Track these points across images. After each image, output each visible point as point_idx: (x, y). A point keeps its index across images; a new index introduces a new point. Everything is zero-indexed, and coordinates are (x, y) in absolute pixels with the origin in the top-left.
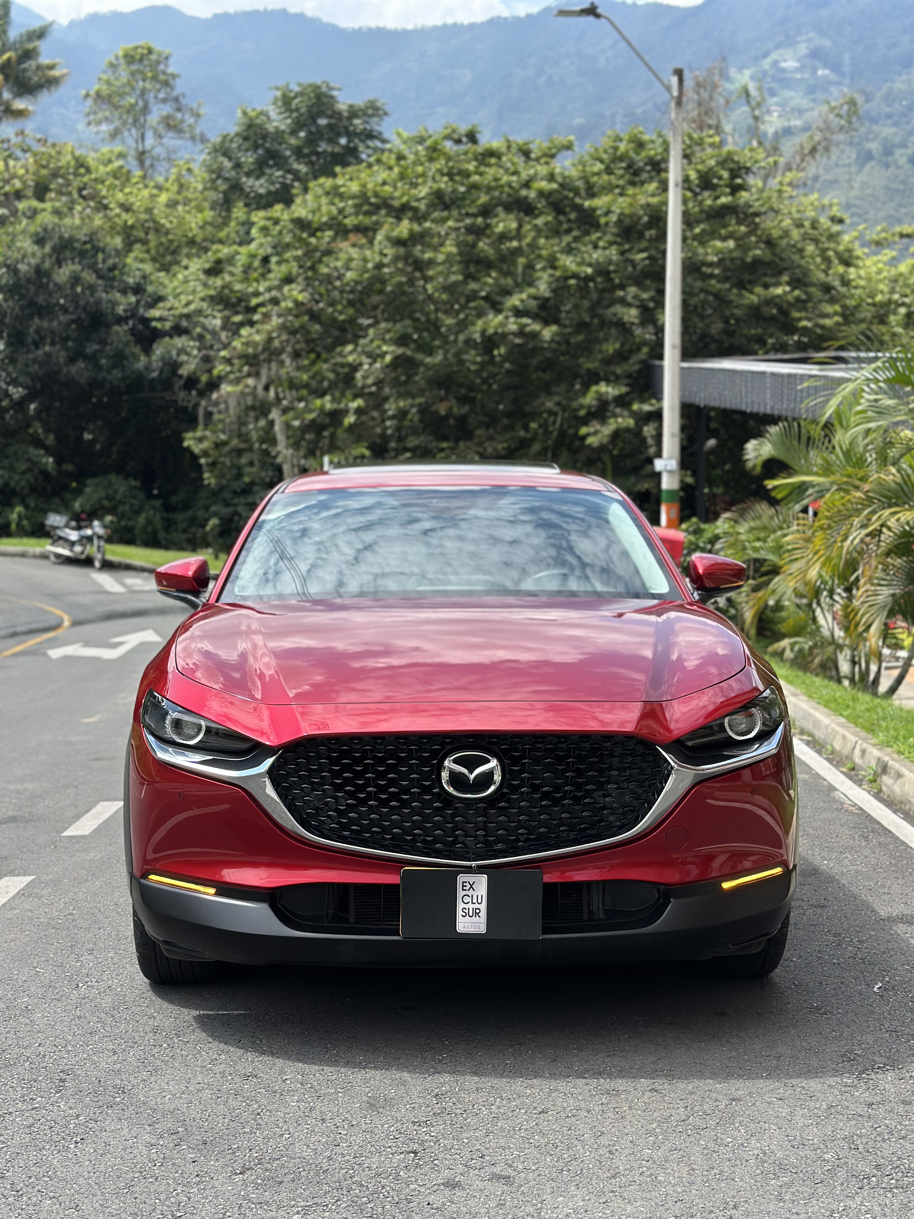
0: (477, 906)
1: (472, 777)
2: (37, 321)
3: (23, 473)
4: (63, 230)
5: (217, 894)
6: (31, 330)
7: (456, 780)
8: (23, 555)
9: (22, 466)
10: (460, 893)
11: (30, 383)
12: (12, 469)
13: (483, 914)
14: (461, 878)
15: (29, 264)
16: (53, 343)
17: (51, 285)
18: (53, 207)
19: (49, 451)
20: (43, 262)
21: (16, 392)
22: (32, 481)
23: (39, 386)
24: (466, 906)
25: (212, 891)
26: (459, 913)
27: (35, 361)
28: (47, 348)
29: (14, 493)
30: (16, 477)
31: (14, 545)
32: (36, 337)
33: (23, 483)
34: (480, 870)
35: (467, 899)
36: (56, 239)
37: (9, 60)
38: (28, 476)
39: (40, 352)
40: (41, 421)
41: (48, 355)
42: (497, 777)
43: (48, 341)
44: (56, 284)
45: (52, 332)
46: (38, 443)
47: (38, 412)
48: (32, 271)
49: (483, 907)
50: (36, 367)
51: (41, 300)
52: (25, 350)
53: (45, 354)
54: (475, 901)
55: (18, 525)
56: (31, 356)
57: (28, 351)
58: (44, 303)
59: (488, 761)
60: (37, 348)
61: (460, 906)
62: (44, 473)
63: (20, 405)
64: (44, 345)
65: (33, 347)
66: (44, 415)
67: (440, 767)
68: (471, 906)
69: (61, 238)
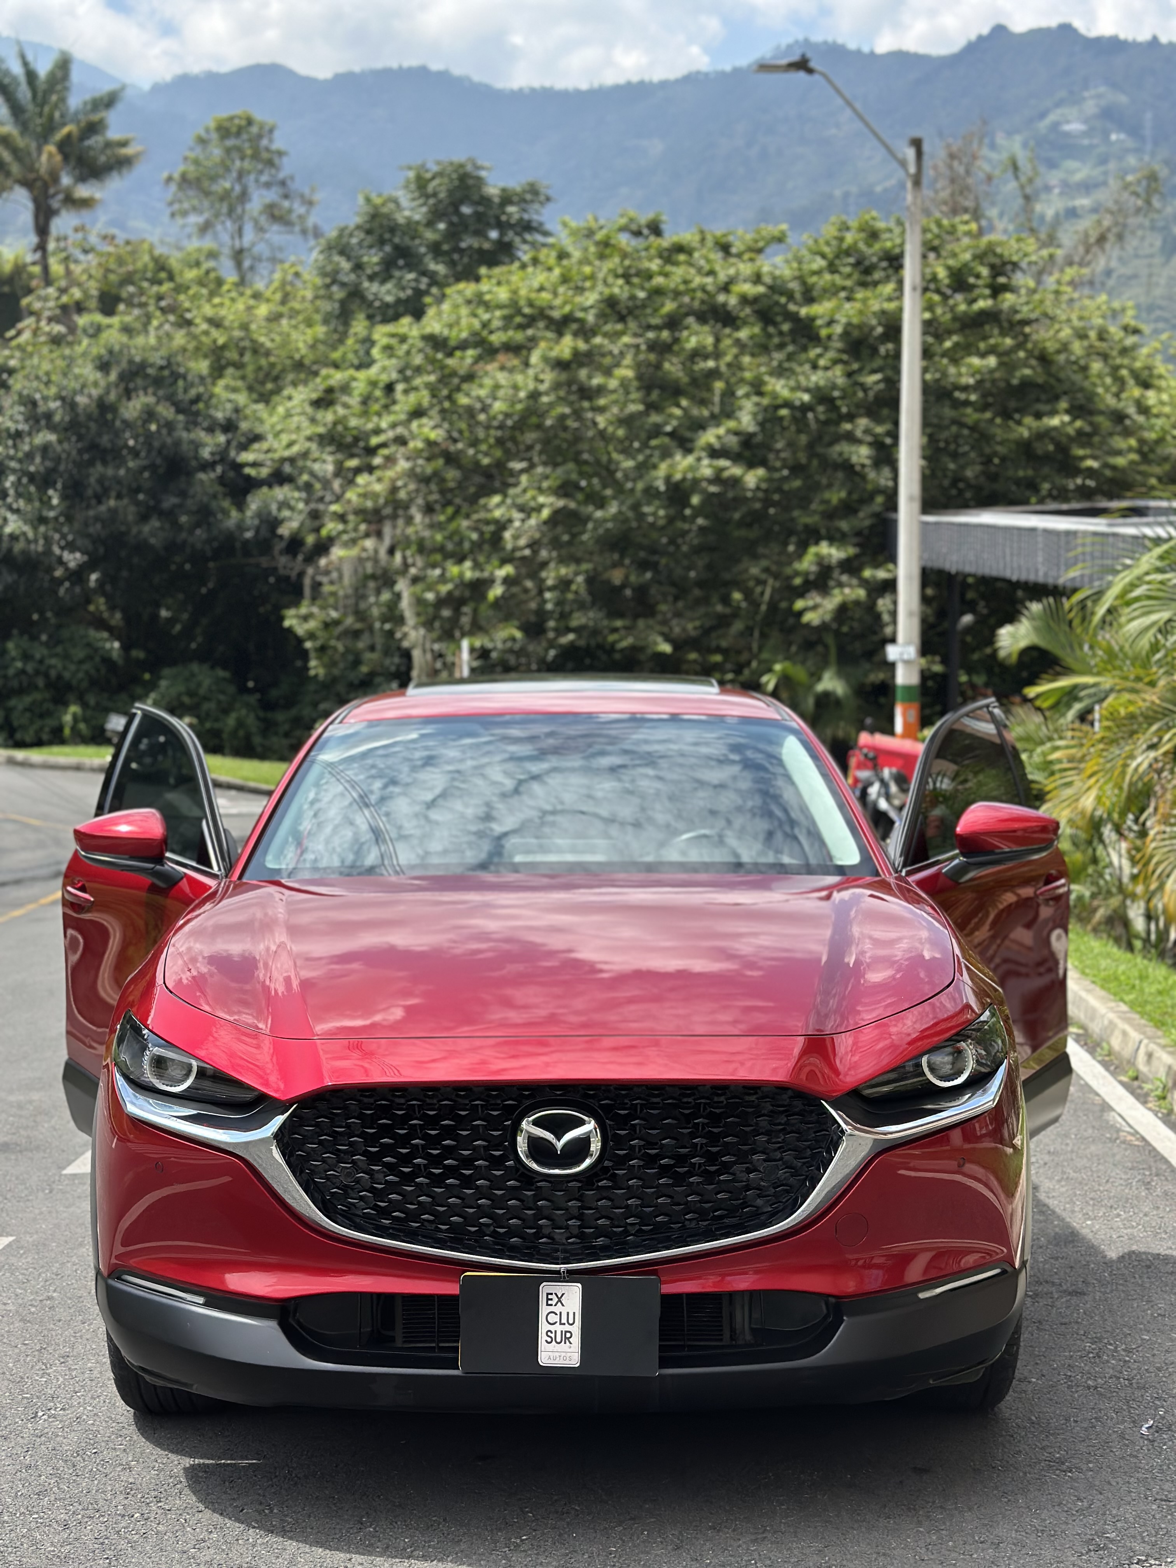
0: (567, 1327)
1: (559, 1145)
2: (99, 468)
3: (81, 662)
4: (133, 351)
5: (206, 1305)
6: (92, 480)
7: (538, 1148)
8: (78, 768)
9: (79, 653)
10: (544, 1310)
11: (90, 547)
12: (66, 657)
13: (576, 1340)
14: (545, 1288)
15: (90, 396)
16: (119, 497)
17: (118, 423)
18: (121, 322)
19: (114, 633)
20: (108, 392)
21: (73, 559)
22: (93, 672)
23: (101, 550)
24: (552, 1328)
25: (201, 1300)
26: (543, 1338)
27: (97, 519)
28: (112, 503)
29: (69, 687)
30: (73, 667)
31: (67, 755)
32: (98, 489)
33: (81, 675)
34: (572, 1276)
35: (552, 1318)
36: (124, 364)
37: (69, 136)
38: (86, 666)
39: (103, 508)
40: (104, 594)
41: (113, 512)
42: (596, 1146)
43: (113, 494)
44: (124, 422)
45: (119, 482)
46: (100, 624)
47: (100, 583)
48: (94, 405)
49: (576, 1330)
50: (99, 526)
51: (105, 440)
52: (84, 505)
53: (110, 510)
54: (564, 1320)
55: (73, 729)
56: (91, 513)
57: (88, 507)
58: (109, 446)
59: (582, 1123)
60: (99, 502)
61: (543, 1327)
62: (107, 660)
63: (78, 576)
64: (109, 498)
65: (93, 502)
66: (108, 588)
67: (516, 1129)
68: (558, 1328)
69: (131, 362)
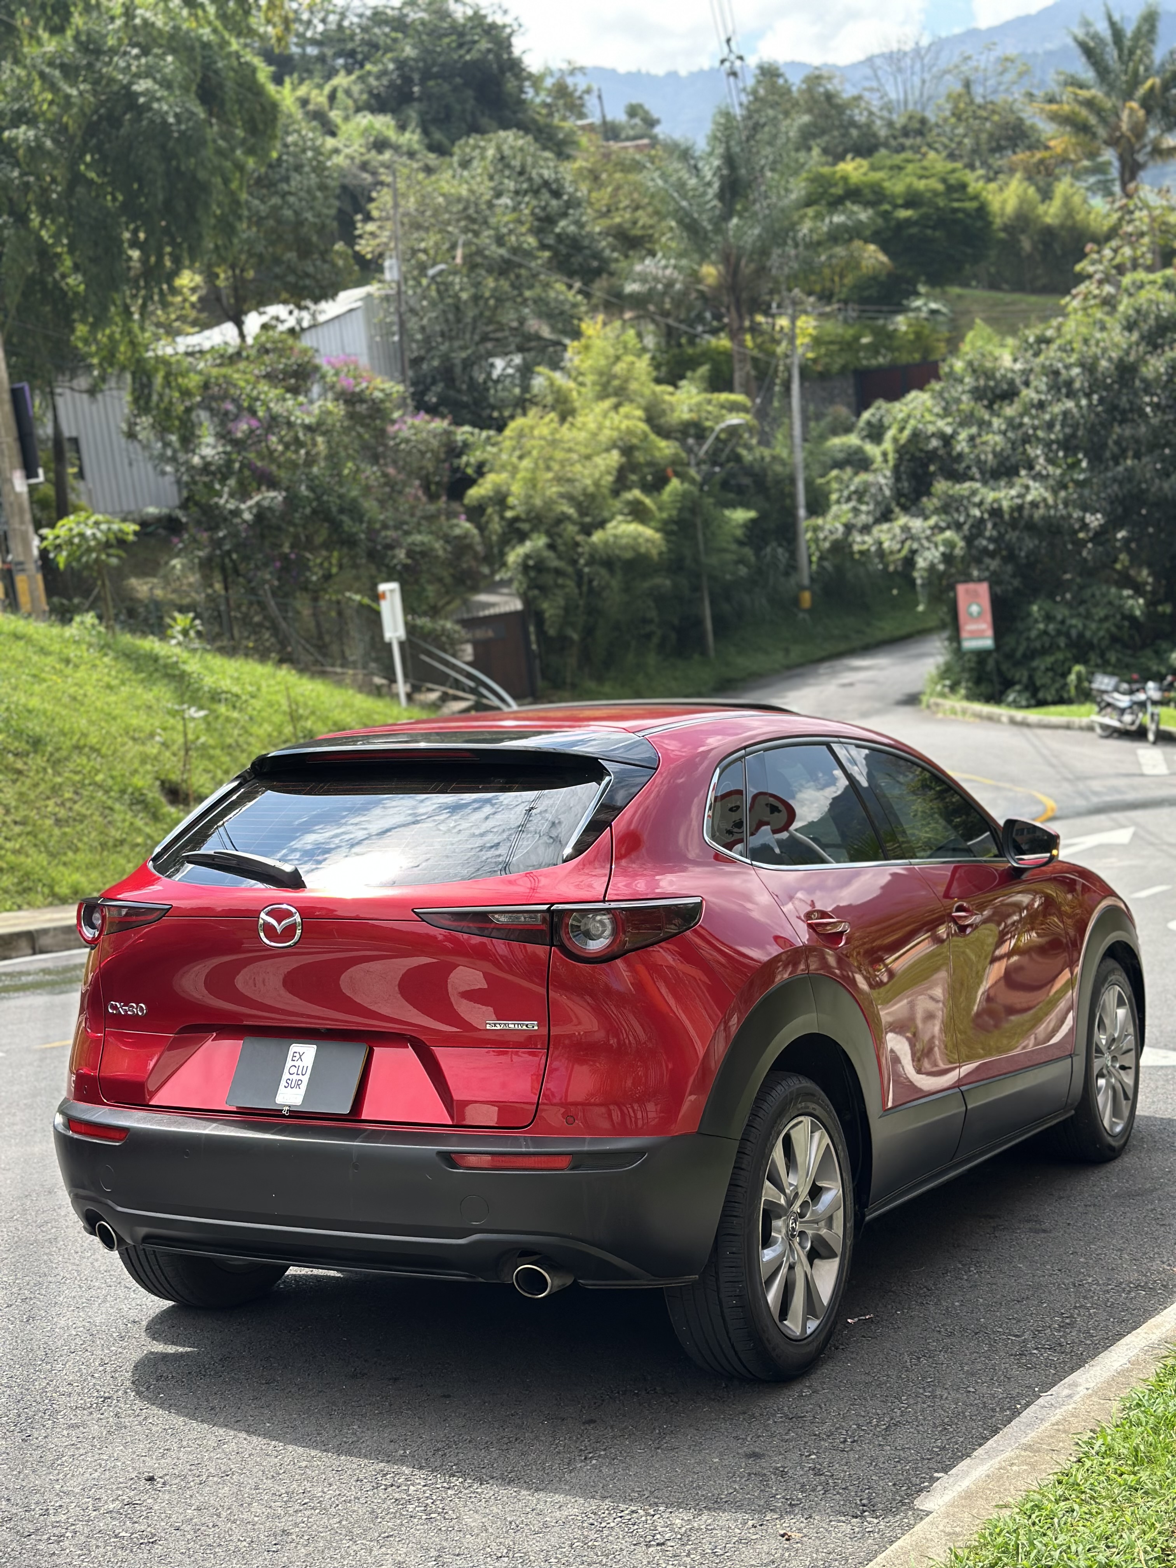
2: (1117, 429)
3: (1102, 620)
4: (1162, 307)
6: (1110, 442)
8: (1068, 727)
9: (1100, 612)
11: (1108, 508)
12: (1088, 616)
15: (1110, 359)
16: (1137, 456)
17: (1137, 383)
18: (1163, 277)
19: (1139, 590)
20: (1128, 354)
21: (1095, 520)
22: (1113, 629)
23: (1120, 510)
27: (1114, 480)
28: (1129, 462)
29: (1091, 646)
30: (1094, 626)
31: (1062, 714)
32: (1116, 449)
33: (1101, 633)
36: (1152, 321)
37: (1152, 89)
38: (1106, 625)
39: (1120, 469)
40: (1129, 551)
41: (1130, 470)
43: (1130, 453)
44: (1144, 380)
45: (1137, 441)
46: (1126, 581)
47: (1126, 541)
48: (1113, 367)
50: (1116, 487)
51: (1124, 402)
52: (1102, 467)
53: (1126, 469)
55: (1077, 687)
56: (1110, 474)
57: (1107, 469)
58: (1127, 406)
60: (1117, 464)
62: (1132, 618)
63: (1101, 536)
64: (1125, 458)
65: (1111, 463)
66: (1133, 545)
69: (1158, 317)
